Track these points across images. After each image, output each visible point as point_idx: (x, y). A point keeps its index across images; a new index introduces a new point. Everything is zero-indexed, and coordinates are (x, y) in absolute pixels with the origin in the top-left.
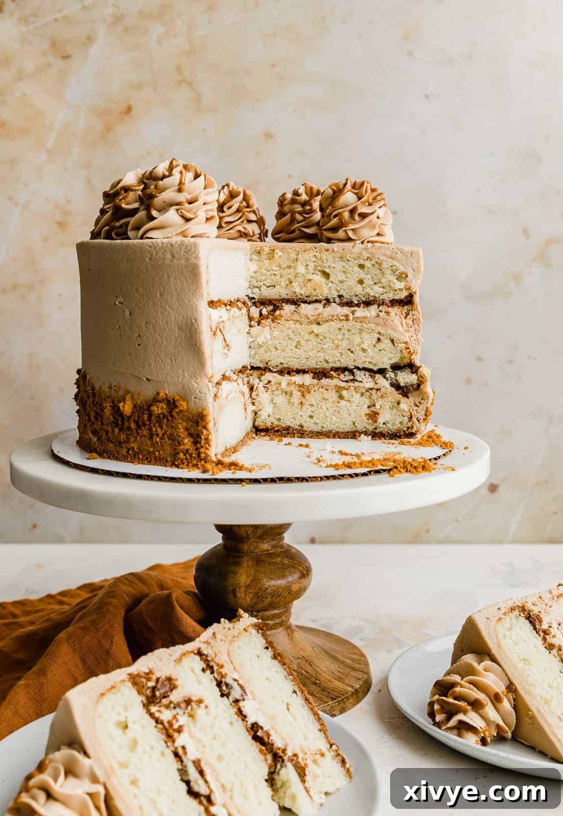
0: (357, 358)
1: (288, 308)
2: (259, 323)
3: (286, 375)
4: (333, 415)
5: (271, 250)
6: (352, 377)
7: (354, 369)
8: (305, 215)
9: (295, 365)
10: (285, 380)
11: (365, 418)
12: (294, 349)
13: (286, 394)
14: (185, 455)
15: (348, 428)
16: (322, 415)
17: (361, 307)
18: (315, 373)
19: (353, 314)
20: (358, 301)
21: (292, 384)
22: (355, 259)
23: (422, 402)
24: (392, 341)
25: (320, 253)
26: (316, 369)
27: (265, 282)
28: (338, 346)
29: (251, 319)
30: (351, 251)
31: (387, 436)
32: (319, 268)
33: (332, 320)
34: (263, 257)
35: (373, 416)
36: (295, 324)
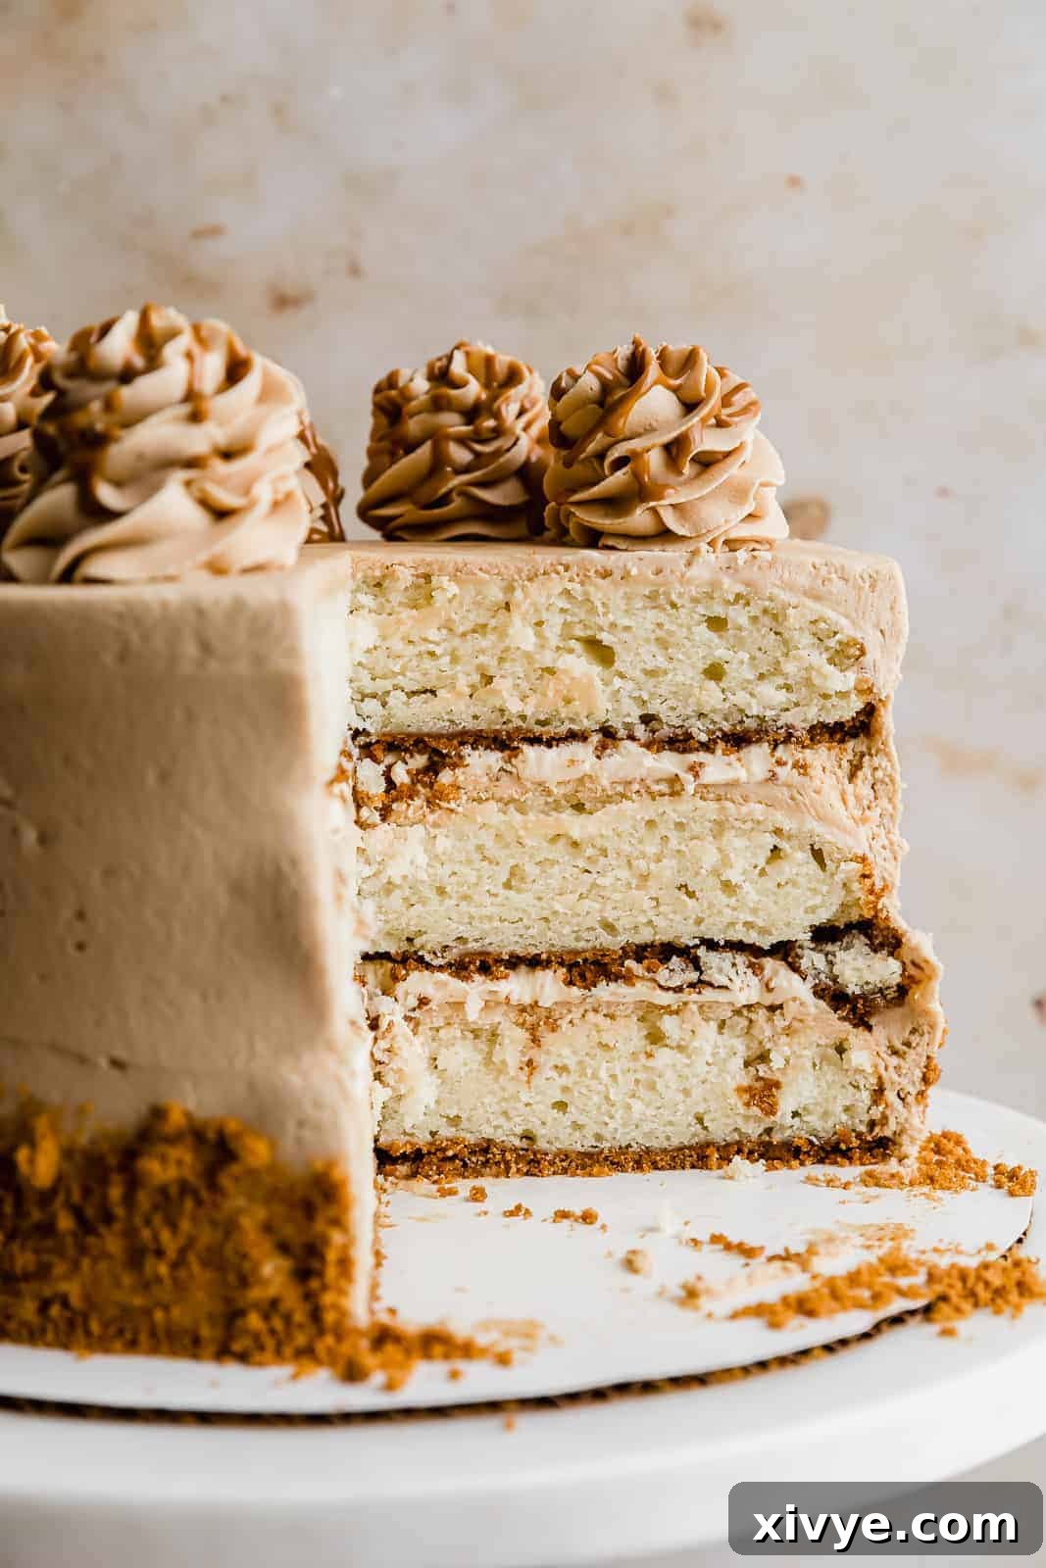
0: (708, 912)
1: (481, 762)
2: (385, 813)
3: (477, 977)
4: (634, 1096)
5: (417, 576)
6: (694, 976)
7: (697, 947)
8: (478, 447)
9: (506, 941)
10: (475, 990)
11: (736, 1101)
12: (503, 892)
13: (476, 1037)
14: (266, 1317)
15: (684, 1133)
16: (596, 1099)
17: (719, 752)
18: (571, 967)
19: (696, 776)
20: (710, 732)
21: (498, 1004)
22: (695, 600)
23: (915, 1039)
24: (818, 855)
25: (582, 583)
26: (577, 953)
27: (400, 680)
28: (645, 878)
29: (359, 800)
30: (683, 576)
31: (807, 1153)
32: (579, 632)
33: (623, 796)
34: (392, 597)
35: (763, 1093)
36: (505, 813)
